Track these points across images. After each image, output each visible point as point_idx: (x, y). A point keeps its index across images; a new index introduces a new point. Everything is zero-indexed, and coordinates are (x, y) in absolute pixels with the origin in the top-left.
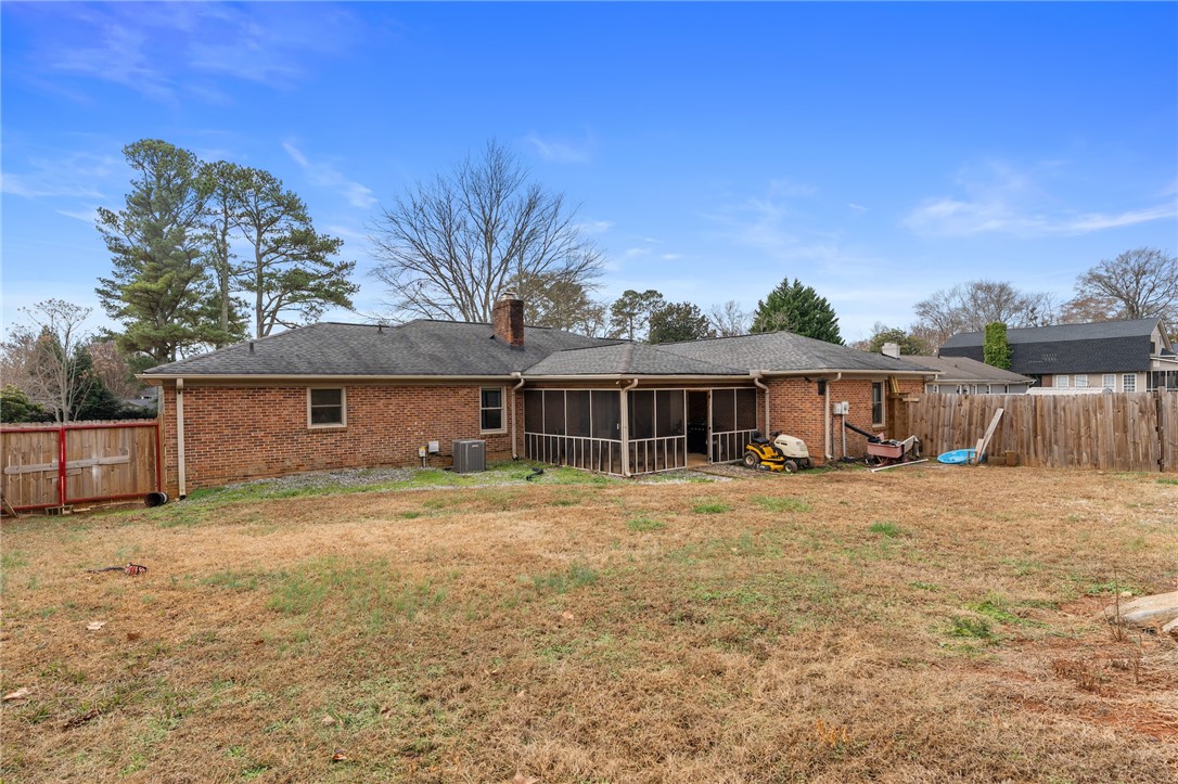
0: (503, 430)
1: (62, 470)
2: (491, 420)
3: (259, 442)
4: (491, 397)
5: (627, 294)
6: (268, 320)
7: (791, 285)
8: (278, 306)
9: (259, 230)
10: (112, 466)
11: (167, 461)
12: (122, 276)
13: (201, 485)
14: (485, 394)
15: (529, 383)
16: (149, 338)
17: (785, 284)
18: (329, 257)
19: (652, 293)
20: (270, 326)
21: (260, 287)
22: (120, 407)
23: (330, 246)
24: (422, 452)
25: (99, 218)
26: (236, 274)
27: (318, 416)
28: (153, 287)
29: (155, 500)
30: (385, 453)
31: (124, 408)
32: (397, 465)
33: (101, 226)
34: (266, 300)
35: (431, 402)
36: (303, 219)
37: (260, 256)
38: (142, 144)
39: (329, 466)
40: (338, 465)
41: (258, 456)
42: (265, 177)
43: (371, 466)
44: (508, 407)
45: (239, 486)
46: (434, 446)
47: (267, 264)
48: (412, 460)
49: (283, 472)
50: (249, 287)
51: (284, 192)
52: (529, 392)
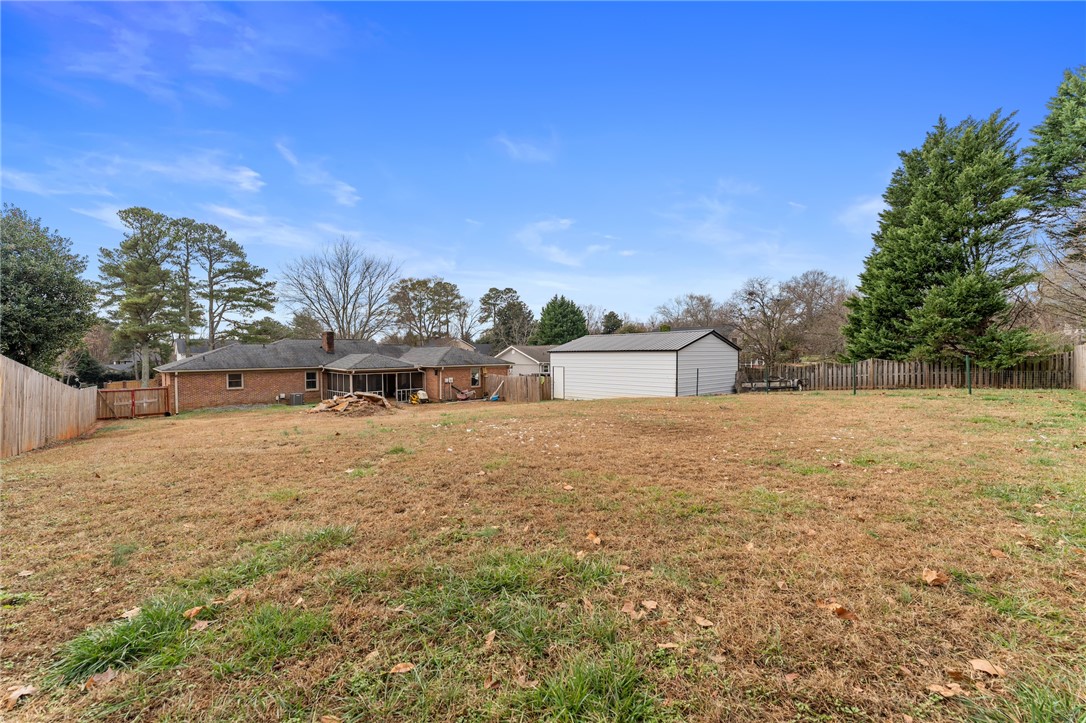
0: (317, 389)
1: (133, 404)
2: (312, 384)
3: (207, 394)
4: (311, 376)
5: (491, 290)
6: (217, 319)
7: (559, 298)
8: (223, 311)
9: (211, 262)
10: (151, 403)
11: (171, 401)
12: (106, 279)
13: (185, 410)
14: (308, 374)
15: (326, 370)
16: (138, 333)
17: (556, 298)
18: (258, 280)
19: (509, 290)
20: (218, 322)
21: (212, 296)
22: (103, 371)
23: (259, 273)
24: (277, 398)
25: (100, 253)
26: (195, 287)
27: (231, 385)
28: (140, 301)
29: (167, 414)
30: (260, 398)
31: (106, 372)
32: (266, 403)
33: (102, 259)
34: (215, 307)
35: (282, 378)
36: (240, 255)
37: (211, 279)
38: (131, 211)
39: (236, 403)
40: (240, 403)
41: (207, 399)
42: (215, 230)
43: (254, 403)
44: (319, 379)
45: (199, 410)
46: (283, 396)
47: (217, 283)
48: (273, 402)
49: (217, 406)
50: (204, 296)
51: (227, 239)
52: (327, 373)
